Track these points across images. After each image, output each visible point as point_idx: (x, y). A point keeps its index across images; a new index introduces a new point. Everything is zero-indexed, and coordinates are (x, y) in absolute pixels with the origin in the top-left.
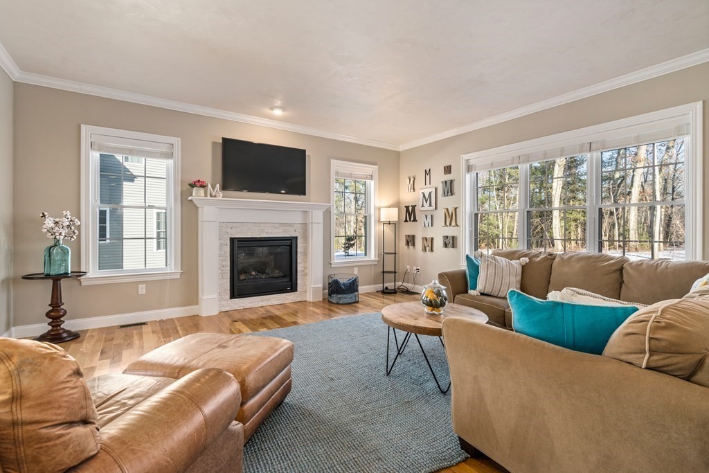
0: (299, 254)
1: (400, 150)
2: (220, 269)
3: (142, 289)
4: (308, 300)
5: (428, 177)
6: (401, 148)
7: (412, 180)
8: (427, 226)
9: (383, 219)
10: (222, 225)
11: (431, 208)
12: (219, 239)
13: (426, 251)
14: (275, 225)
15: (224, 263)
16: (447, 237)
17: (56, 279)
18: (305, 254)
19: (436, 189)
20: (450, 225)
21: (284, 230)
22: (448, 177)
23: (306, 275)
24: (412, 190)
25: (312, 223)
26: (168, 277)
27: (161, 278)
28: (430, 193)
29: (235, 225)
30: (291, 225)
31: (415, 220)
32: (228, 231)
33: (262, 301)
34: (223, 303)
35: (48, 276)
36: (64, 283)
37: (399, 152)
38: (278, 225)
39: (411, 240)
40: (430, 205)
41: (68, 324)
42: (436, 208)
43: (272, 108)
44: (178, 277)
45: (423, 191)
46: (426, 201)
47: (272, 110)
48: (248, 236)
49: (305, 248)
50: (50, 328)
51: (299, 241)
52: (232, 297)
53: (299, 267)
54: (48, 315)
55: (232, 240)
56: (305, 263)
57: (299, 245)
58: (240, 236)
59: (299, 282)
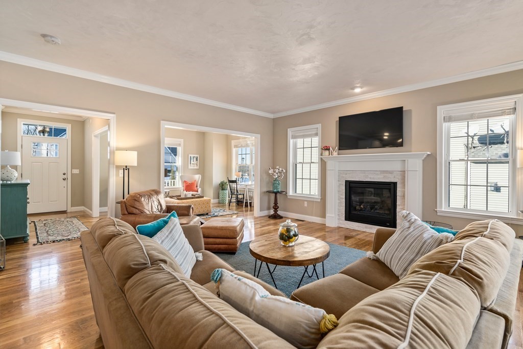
0: (398, 198)
2: (339, 200)
3: (306, 204)
10: (341, 172)
12: (339, 181)
14: (377, 172)
15: (341, 196)
17: (276, 193)
18: (404, 197)
21: (384, 177)
25: (408, 171)
26: (315, 200)
27: (312, 200)
29: (349, 172)
30: (391, 172)
32: (344, 176)
33: (366, 228)
34: (341, 222)
35: (274, 192)
36: (278, 195)
38: (379, 172)
41: (279, 212)
43: (353, 88)
44: (319, 200)
47: (354, 89)
48: (356, 180)
49: (404, 192)
50: (274, 213)
51: (399, 186)
52: (346, 219)
53: (398, 208)
54: (273, 207)
55: (346, 182)
56: (404, 205)
57: (398, 190)
58: (351, 179)
59: (398, 221)
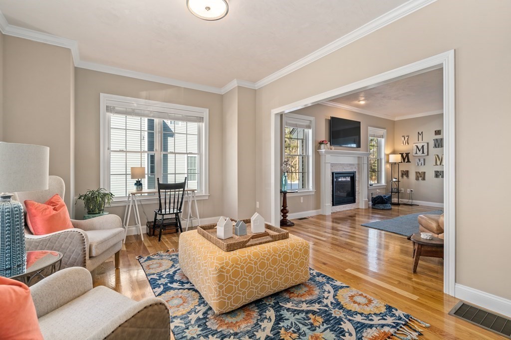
0: (356, 181)
1: (395, 120)
4: (360, 207)
5: (420, 137)
6: (396, 119)
7: (406, 138)
8: (420, 165)
9: (391, 161)
11: (423, 155)
13: (418, 179)
16: (438, 172)
18: (359, 182)
19: (428, 144)
20: (440, 164)
21: (351, 168)
22: (438, 137)
23: (359, 193)
24: (407, 144)
28: (423, 146)
29: (334, 165)
30: (353, 165)
31: (408, 161)
33: (343, 207)
37: (394, 121)
38: (349, 165)
39: (406, 174)
40: (423, 153)
42: (428, 155)
45: (416, 144)
46: (419, 151)
48: (339, 171)
49: (359, 178)
50: (282, 218)
51: (357, 174)
52: (333, 205)
53: (357, 189)
54: (282, 211)
55: (333, 173)
56: (359, 186)
57: (357, 176)
58: (335, 171)
59: (356, 197)
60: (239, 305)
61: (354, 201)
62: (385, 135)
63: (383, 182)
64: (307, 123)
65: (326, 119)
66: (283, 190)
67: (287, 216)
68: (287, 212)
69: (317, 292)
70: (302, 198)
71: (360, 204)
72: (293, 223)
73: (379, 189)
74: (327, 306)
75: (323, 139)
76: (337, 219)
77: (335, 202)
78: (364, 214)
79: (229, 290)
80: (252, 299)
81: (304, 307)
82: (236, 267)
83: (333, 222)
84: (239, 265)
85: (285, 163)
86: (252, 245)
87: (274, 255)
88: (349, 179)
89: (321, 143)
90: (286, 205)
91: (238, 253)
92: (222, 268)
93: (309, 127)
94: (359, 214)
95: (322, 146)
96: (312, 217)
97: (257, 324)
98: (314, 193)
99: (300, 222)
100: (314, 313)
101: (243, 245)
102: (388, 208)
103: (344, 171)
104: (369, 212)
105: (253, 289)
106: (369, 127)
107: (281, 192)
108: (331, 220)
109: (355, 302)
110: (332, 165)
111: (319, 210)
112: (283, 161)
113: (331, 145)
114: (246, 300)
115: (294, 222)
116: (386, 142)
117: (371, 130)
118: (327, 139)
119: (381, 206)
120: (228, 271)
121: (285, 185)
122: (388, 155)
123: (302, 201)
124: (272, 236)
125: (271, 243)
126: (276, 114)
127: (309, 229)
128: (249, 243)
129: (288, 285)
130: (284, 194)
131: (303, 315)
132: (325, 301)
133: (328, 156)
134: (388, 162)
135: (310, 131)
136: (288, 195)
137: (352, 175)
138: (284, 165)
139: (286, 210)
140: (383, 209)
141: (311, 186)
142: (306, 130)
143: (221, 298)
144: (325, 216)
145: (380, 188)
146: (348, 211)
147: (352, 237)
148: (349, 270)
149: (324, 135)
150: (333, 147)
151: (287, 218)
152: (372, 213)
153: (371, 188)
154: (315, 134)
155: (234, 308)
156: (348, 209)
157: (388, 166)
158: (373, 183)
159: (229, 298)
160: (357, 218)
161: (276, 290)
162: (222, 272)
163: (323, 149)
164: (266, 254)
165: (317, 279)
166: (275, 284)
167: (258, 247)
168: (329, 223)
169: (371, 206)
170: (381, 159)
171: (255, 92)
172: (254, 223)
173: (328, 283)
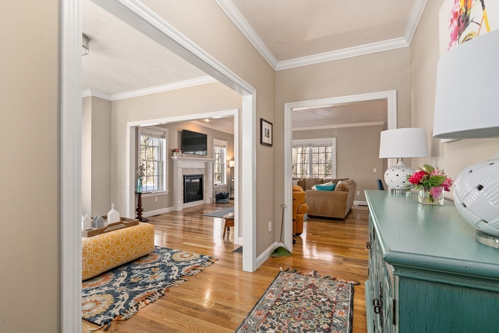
0: (204, 182)
4: (207, 203)
9: (230, 166)
18: (206, 182)
23: (206, 192)
25: (209, 168)
30: (201, 169)
32: (183, 172)
33: (193, 204)
38: (198, 169)
48: (189, 174)
49: (206, 179)
50: (137, 216)
51: (204, 176)
52: (184, 202)
53: (204, 188)
54: (137, 210)
55: (184, 176)
56: (206, 186)
57: (204, 178)
58: (186, 174)
59: (204, 195)
60: (99, 272)
61: (202, 198)
62: (227, 146)
63: (225, 182)
64: (162, 134)
65: (178, 131)
66: (138, 192)
67: (141, 214)
68: (142, 211)
69: (159, 257)
70: (156, 198)
71: (207, 200)
72: (147, 220)
73: (221, 188)
74: (164, 262)
75: (176, 147)
76: (188, 213)
77: (187, 199)
78: (209, 207)
79: (91, 261)
80: (109, 268)
81: (149, 266)
82: (97, 246)
83: (184, 216)
84: (99, 244)
85: (140, 168)
86: (109, 231)
87: (127, 236)
88: (198, 180)
89: (174, 151)
90: (141, 204)
91: (97, 237)
92: (85, 247)
93: (163, 137)
94: (206, 208)
95: (175, 154)
96: (166, 214)
97: (114, 280)
98: (167, 193)
99: (154, 219)
100: (155, 267)
101: (102, 231)
102: (226, 202)
103: (194, 174)
104: (213, 206)
105: (110, 260)
106: (214, 139)
107: (136, 193)
108: (182, 214)
109: (182, 257)
110: (184, 169)
111: (172, 207)
112: (139, 166)
113: (182, 153)
114: (104, 268)
115: (149, 219)
116: (228, 150)
117: (216, 141)
118: (180, 148)
119: (222, 201)
120: (90, 249)
121: (140, 187)
122: (228, 161)
123: (156, 201)
124: (126, 224)
125: (125, 229)
126: (131, 127)
127: (161, 223)
128: (107, 230)
129: (138, 256)
130: (139, 195)
131: (148, 269)
132: (164, 261)
133: (179, 162)
134: (228, 166)
135: (164, 141)
136: (142, 196)
137: (200, 177)
138: (139, 170)
139: (141, 208)
140: (223, 203)
141: (165, 188)
142: (161, 139)
143: (85, 268)
144: (177, 211)
145: (223, 187)
146: (197, 207)
147: (201, 225)
148: (185, 243)
149: (176, 144)
150: (184, 155)
151: (142, 216)
152: (217, 206)
153: (215, 187)
154: (169, 143)
155: (95, 275)
156: (197, 205)
157: (229, 170)
158: (218, 183)
159: (91, 268)
160: (204, 211)
161: (129, 259)
162: (85, 250)
163: (175, 157)
164: (121, 235)
165: (161, 251)
166: (128, 255)
167: (114, 232)
168: (181, 217)
169: (215, 201)
170: (224, 164)
171: (110, 103)
172: (110, 217)
173: (168, 252)
